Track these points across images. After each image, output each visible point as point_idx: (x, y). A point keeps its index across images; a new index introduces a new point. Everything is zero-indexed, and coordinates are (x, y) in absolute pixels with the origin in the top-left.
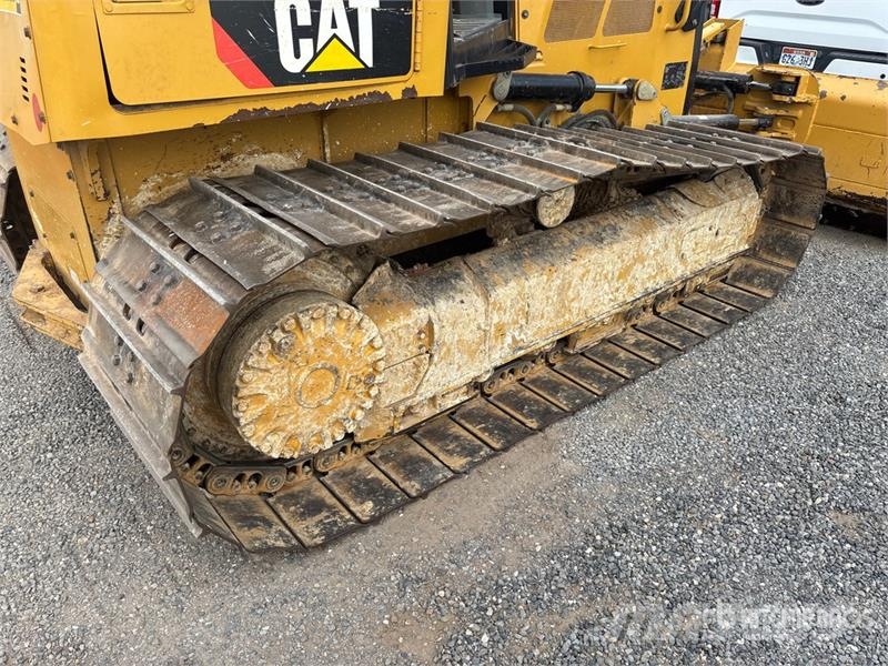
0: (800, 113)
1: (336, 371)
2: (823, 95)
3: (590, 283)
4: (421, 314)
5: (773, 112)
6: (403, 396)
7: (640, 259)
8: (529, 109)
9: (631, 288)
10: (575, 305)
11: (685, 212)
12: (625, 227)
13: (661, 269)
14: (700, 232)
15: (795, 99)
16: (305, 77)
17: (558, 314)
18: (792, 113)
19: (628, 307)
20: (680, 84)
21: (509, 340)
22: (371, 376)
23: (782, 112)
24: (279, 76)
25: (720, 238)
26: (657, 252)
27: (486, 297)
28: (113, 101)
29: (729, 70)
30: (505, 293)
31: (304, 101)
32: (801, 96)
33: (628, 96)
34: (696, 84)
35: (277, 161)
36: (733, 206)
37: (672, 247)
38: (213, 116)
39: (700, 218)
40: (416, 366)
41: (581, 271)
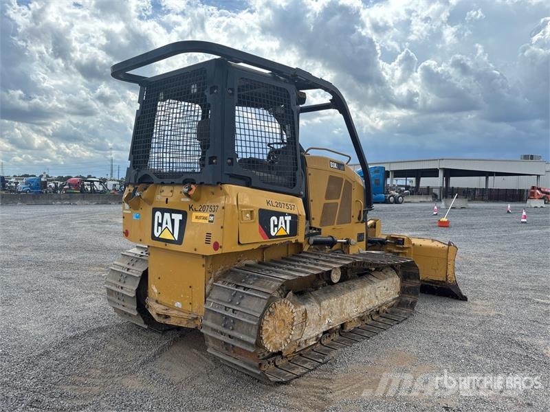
0: (407, 251)
1: (284, 321)
2: (414, 244)
3: (349, 304)
4: (303, 307)
5: (397, 251)
6: (298, 338)
7: (363, 296)
8: (317, 247)
9: (362, 307)
10: (345, 311)
11: (375, 281)
12: (357, 285)
13: (371, 301)
14: (381, 288)
15: (404, 246)
16: (276, 237)
17: (341, 314)
18: (404, 251)
19: (362, 315)
20: (363, 240)
21: (327, 322)
22: (293, 323)
23: (401, 251)
24: (270, 237)
25: (388, 292)
26: (368, 295)
27: (320, 304)
28: (239, 243)
29: (379, 237)
30: (325, 303)
31: (274, 243)
32: (405, 246)
33: (348, 243)
34: (368, 241)
35: (251, 262)
36: (391, 280)
37: (373, 293)
38: (256, 247)
39: (381, 283)
40: (302, 326)
41: (345, 298)
